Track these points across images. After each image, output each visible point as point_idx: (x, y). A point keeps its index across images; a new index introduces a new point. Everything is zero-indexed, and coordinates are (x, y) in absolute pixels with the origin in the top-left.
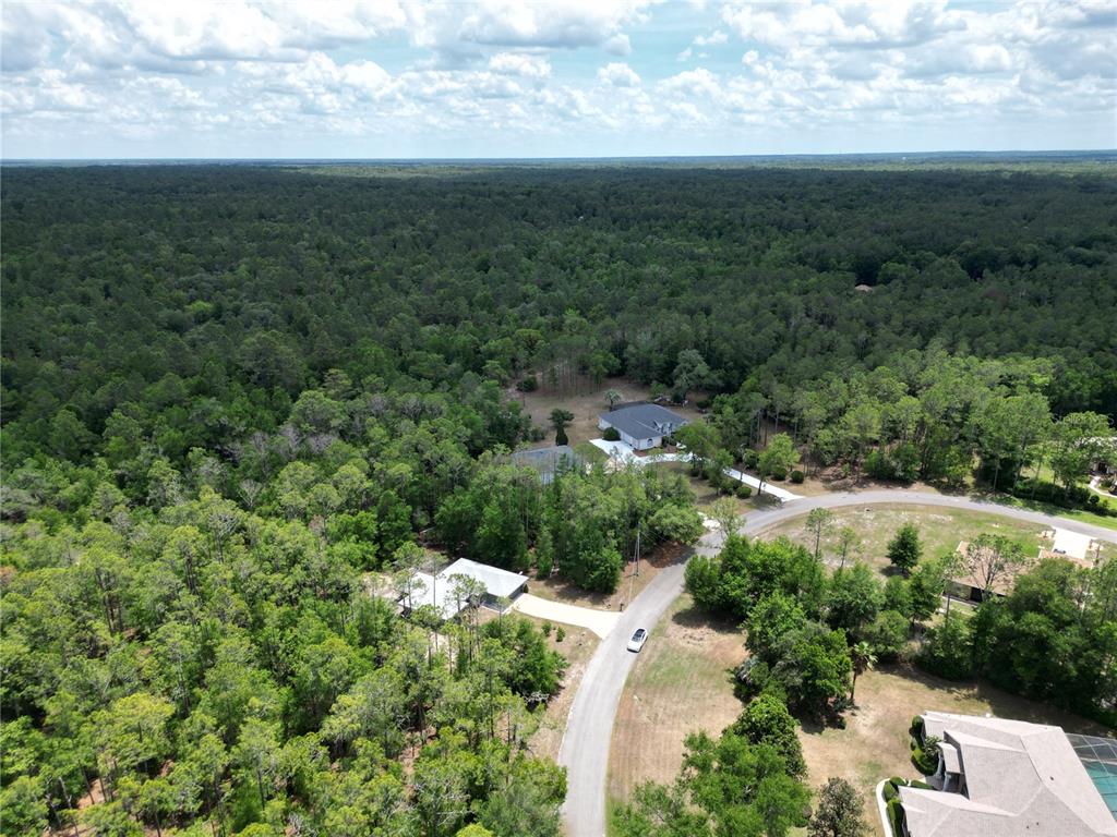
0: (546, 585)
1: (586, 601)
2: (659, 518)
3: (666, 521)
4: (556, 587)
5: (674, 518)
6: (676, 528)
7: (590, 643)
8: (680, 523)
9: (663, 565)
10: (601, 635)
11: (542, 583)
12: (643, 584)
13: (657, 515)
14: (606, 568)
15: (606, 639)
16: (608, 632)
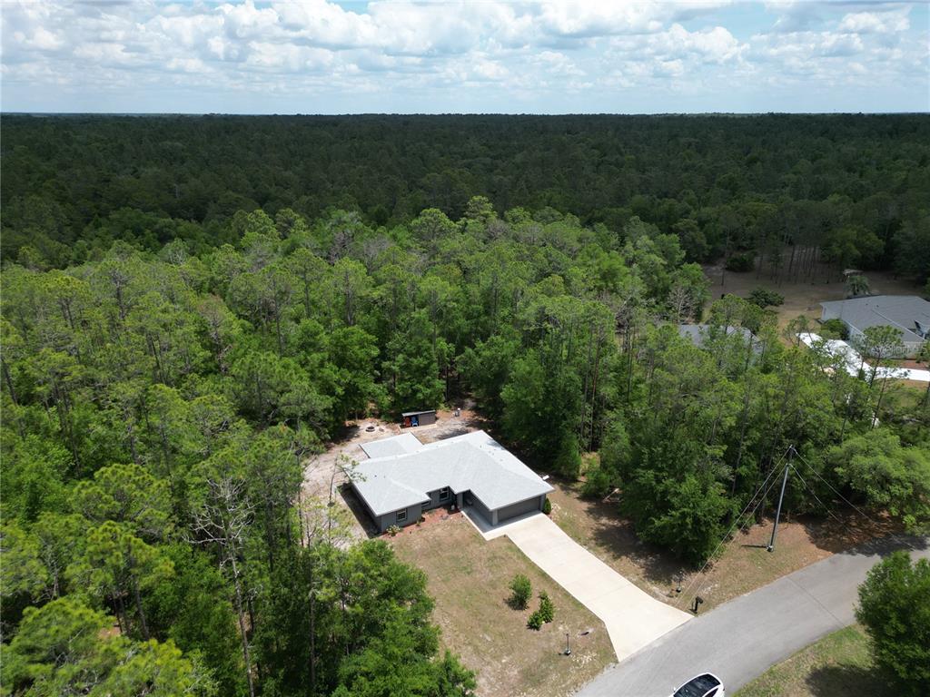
0: (590, 511)
1: (636, 566)
2: (851, 452)
3: (861, 461)
4: (604, 520)
5: (882, 459)
6: (884, 481)
7: (587, 658)
8: (895, 474)
9: (838, 548)
10: (622, 649)
11: (585, 506)
12: (774, 572)
13: (845, 445)
14: (684, 515)
15: (626, 664)
16: (638, 649)
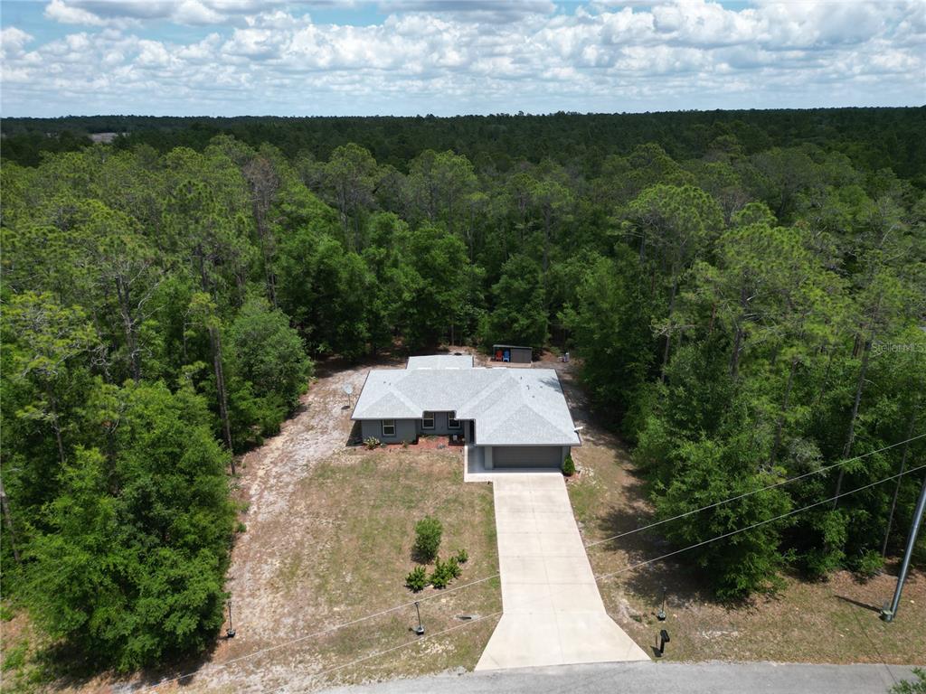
7: (437, 648)
15: (480, 678)
16: (517, 665)
